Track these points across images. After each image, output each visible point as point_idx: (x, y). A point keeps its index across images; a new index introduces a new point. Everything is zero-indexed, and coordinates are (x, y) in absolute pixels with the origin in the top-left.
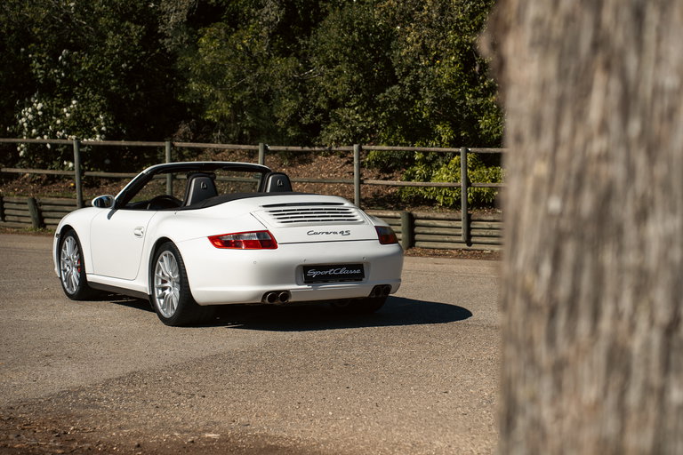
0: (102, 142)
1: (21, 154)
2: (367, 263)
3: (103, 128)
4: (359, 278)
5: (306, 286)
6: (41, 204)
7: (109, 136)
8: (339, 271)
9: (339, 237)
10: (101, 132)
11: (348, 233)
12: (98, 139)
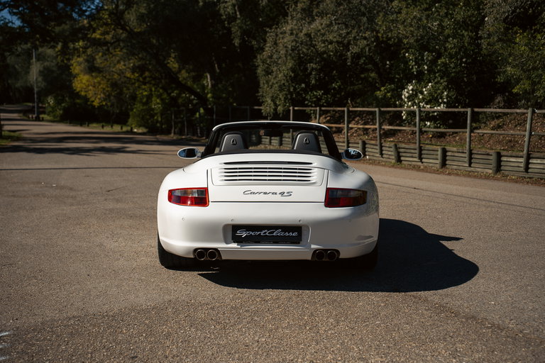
0: (445, 110)
1: (404, 117)
2: (307, 227)
3: (445, 100)
4: (296, 241)
5: (234, 245)
6: (399, 148)
7: (448, 105)
8: (273, 232)
9: (278, 198)
10: (444, 103)
11: (290, 194)
12: (442, 108)
